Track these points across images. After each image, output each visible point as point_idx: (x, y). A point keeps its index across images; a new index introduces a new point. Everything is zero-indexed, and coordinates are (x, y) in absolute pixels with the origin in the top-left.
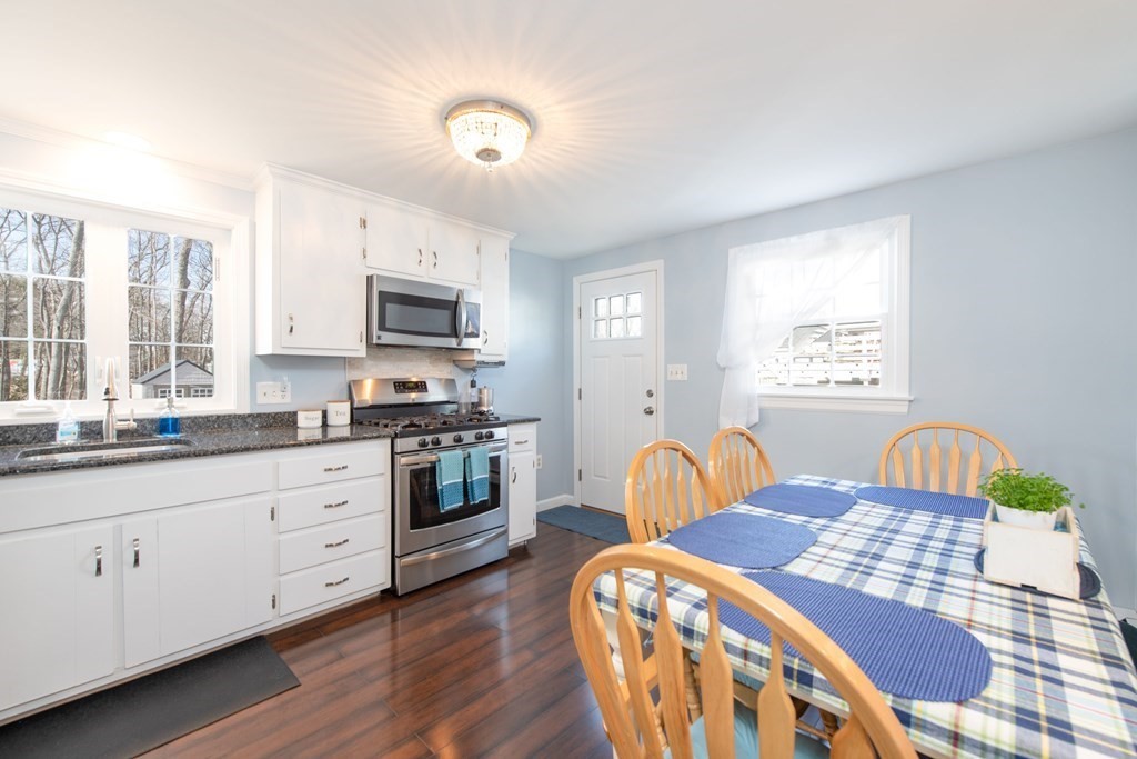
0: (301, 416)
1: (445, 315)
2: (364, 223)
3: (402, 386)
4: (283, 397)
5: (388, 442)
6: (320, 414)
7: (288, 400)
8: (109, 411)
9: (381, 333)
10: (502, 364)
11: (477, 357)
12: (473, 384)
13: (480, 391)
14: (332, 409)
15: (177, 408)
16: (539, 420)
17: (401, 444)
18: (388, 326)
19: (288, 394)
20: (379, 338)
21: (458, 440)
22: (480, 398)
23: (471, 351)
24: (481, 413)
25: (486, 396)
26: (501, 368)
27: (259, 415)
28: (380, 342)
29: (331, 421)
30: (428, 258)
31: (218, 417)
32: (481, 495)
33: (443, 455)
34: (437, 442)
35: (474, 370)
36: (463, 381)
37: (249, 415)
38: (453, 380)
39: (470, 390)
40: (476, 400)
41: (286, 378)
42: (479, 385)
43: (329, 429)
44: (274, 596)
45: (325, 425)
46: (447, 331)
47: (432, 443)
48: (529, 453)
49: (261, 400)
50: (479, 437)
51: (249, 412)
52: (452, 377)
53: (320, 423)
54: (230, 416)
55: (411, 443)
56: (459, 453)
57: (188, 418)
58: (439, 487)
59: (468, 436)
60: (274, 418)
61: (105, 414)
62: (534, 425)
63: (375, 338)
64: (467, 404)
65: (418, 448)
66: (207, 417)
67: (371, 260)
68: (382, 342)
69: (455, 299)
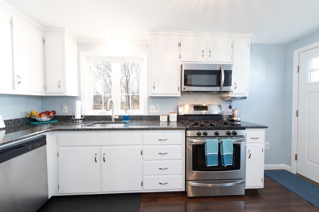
0: (161, 117)
1: (214, 77)
2: (180, 45)
3: (197, 108)
4: (157, 110)
5: (184, 131)
6: (166, 117)
7: (158, 111)
8: (113, 113)
9: (185, 87)
10: (245, 98)
11: (231, 95)
12: (230, 107)
13: (233, 111)
14: (171, 115)
15: (128, 113)
16: (267, 127)
17: (189, 133)
18: (188, 84)
19: (159, 109)
20: (184, 89)
21: (217, 134)
22: (233, 114)
23: (227, 92)
24: (233, 121)
25: (236, 113)
26: (245, 100)
27: (150, 116)
28: (184, 90)
29: (170, 120)
30: (206, 54)
31: (139, 116)
32: (228, 163)
33: (208, 141)
34: (205, 134)
35: (231, 101)
36: (225, 106)
37: (147, 116)
38: (220, 105)
39: (229, 110)
40: (231, 114)
41: (157, 104)
42: (233, 108)
43: (170, 122)
44: (142, 182)
45: (168, 121)
46: (215, 84)
47: (204, 134)
48: (260, 144)
49: (151, 111)
50: (228, 134)
51: (147, 115)
52: (220, 104)
53: (166, 120)
54: (142, 116)
55: (194, 133)
56: (216, 141)
57: (132, 116)
58: (206, 155)
59: (222, 133)
60: (154, 117)
61: (112, 114)
62: (264, 130)
63: (183, 89)
64: (226, 116)
65: (197, 136)
66: (136, 116)
67: (182, 59)
68: (186, 90)
69: (219, 69)
